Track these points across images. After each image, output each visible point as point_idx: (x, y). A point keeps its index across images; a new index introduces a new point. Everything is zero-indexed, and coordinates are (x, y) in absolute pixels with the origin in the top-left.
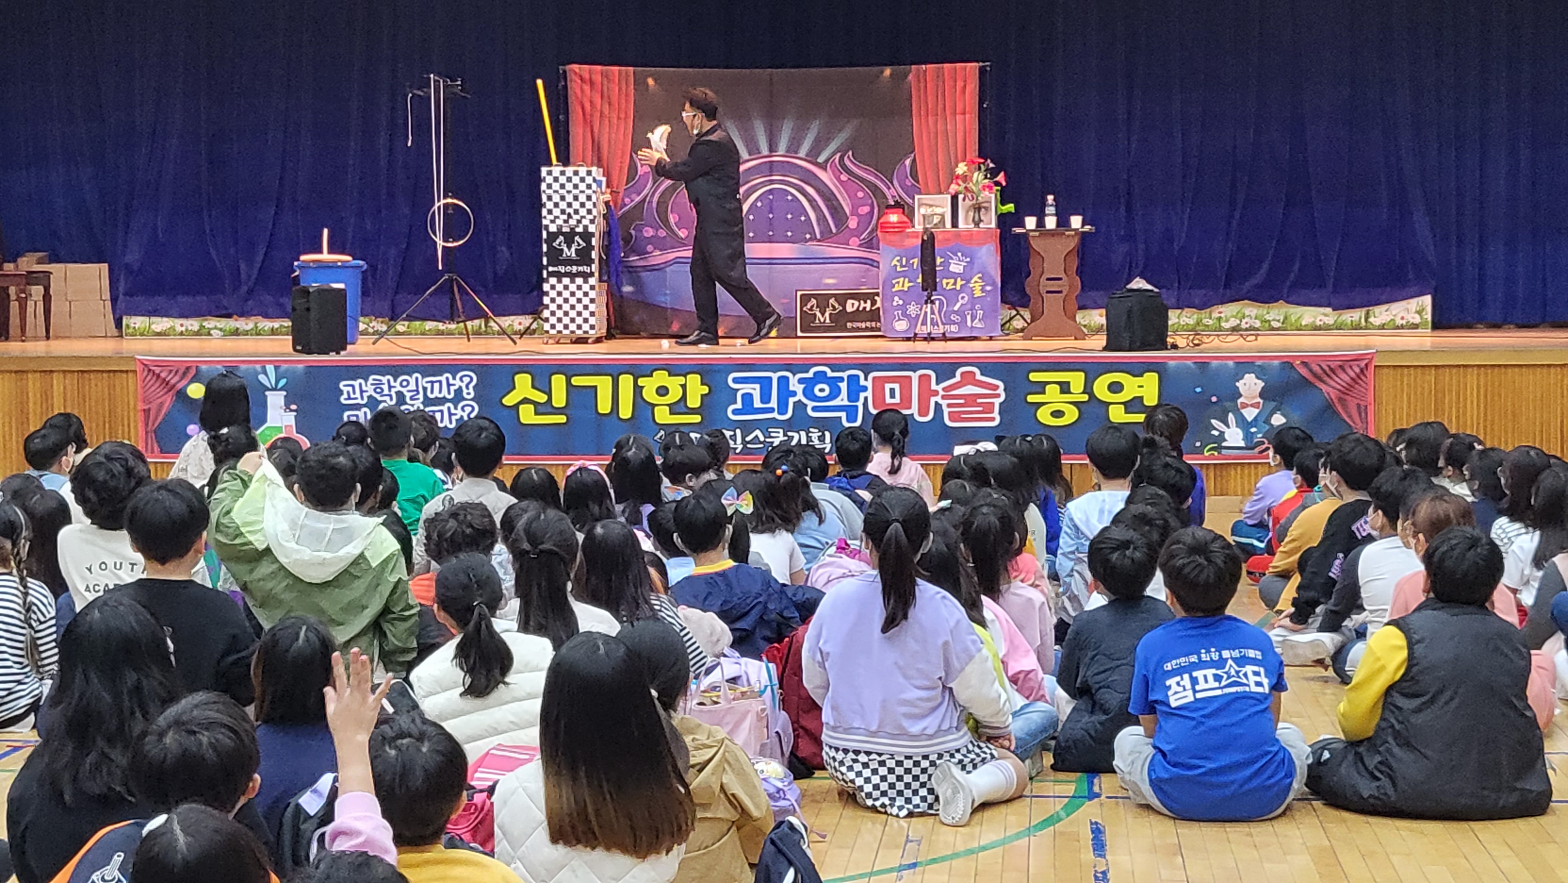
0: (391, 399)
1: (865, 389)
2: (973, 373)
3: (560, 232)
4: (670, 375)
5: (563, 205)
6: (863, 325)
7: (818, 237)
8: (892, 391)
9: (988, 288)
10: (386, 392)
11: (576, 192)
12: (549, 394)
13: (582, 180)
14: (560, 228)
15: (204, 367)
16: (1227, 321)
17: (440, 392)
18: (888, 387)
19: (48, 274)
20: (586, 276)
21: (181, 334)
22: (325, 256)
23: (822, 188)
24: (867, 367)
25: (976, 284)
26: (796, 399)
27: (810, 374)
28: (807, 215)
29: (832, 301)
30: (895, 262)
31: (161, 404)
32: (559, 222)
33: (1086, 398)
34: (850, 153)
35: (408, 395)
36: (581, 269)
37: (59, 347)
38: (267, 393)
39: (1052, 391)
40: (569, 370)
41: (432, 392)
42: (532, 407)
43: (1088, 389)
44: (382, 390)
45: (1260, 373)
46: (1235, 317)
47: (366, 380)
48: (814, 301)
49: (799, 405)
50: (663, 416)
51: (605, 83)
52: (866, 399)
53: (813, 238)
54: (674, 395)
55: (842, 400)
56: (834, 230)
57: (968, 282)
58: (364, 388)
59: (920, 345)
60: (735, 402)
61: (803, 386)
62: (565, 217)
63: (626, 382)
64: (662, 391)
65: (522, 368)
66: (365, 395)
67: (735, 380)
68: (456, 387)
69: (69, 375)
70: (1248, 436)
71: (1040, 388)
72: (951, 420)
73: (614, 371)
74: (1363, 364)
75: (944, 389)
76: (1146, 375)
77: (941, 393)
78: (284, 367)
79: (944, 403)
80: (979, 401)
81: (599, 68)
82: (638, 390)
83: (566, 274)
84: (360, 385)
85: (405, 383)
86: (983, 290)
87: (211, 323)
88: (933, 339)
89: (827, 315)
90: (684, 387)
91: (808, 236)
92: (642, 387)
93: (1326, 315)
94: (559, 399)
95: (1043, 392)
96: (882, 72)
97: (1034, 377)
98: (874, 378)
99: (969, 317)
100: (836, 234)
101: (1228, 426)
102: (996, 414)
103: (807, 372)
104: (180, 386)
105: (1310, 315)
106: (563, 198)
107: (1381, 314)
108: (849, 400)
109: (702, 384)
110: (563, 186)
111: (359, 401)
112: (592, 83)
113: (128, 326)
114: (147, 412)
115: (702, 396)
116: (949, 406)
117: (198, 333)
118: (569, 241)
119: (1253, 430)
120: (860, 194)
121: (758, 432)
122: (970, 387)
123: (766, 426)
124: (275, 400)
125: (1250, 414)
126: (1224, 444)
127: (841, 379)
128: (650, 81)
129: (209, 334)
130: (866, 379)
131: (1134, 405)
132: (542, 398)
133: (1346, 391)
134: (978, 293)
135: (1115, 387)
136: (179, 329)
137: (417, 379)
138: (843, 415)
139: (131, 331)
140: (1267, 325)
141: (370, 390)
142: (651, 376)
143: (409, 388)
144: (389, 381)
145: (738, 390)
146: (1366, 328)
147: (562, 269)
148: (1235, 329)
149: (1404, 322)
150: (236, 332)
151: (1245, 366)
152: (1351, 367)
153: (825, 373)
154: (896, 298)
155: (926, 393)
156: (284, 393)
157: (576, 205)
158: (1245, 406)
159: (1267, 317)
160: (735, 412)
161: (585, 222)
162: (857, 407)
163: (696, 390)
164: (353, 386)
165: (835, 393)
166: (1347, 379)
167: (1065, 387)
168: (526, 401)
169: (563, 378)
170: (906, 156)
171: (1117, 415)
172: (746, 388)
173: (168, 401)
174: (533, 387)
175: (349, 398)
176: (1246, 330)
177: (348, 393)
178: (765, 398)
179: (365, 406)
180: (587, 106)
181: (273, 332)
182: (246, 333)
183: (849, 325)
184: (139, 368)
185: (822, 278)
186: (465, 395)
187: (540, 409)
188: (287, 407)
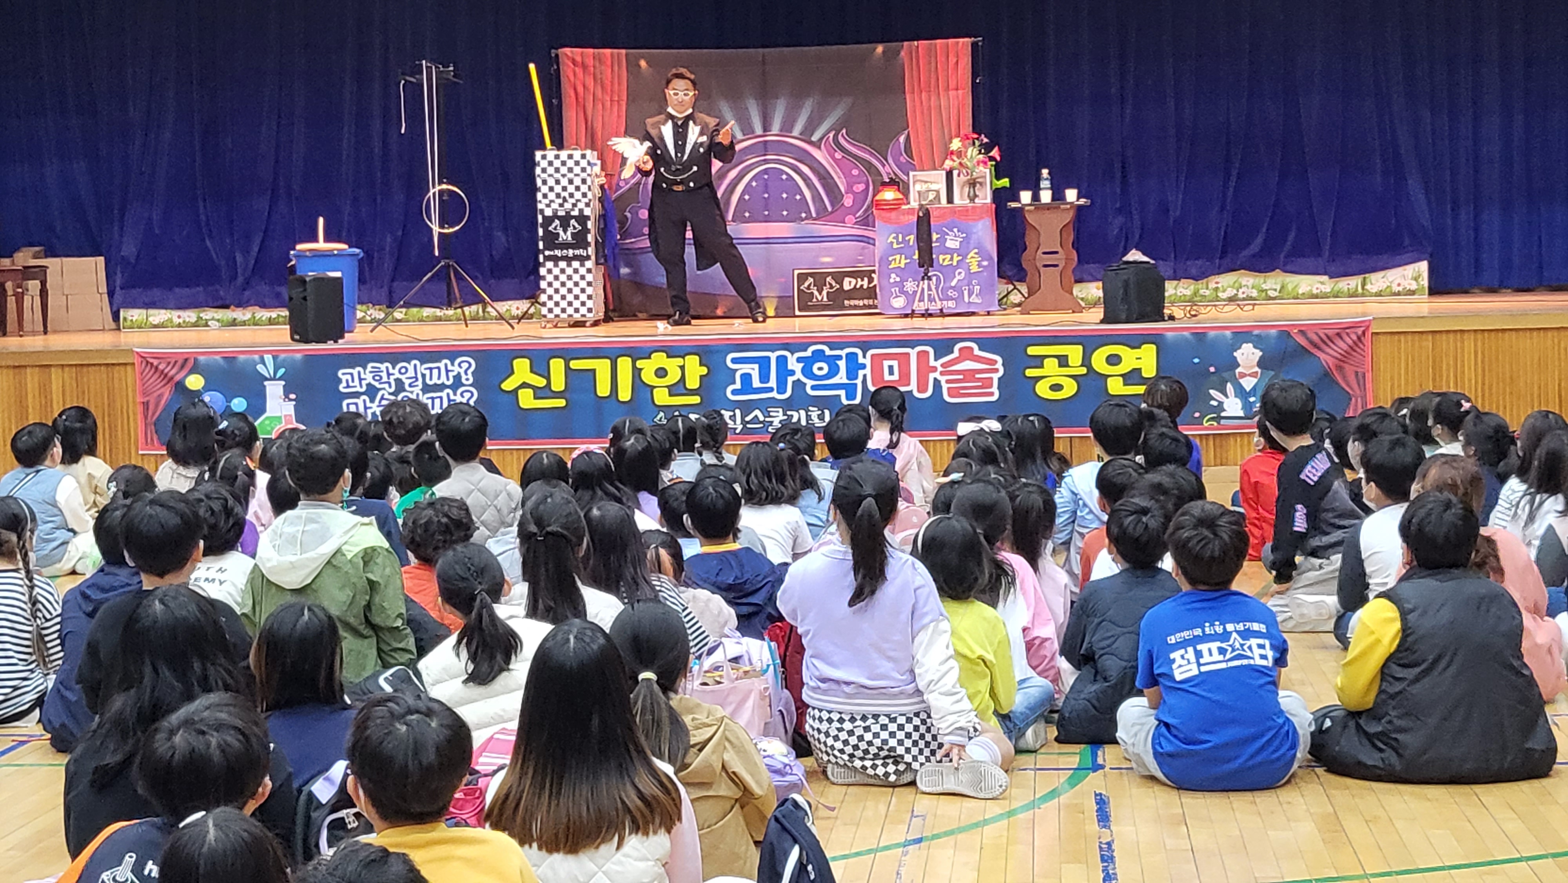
0: (390, 387)
1: (863, 366)
2: (971, 349)
3: (555, 216)
4: (668, 357)
5: (558, 189)
6: (861, 303)
7: (814, 215)
8: (891, 368)
9: (985, 263)
10: (385, 379)
11: (570, 175)
12: (548, 378)
13: (577, 163)
14: (555, 212)
15: (202, 358)
16: (1224, 291)
17: (439, 378)
18: (886, 364)
19: (44, 268)
20: (582, 259)
21: (179, 325)
22: (321, 245)
23: (815, 165)
24: (865, 345)
25: (973, 261)
26: (795, 378)
27: (808, 353)
28: (802, 193)
29: (829, 279)
30: (891, 239)
31: (160, 396)
32: (555, 206)
33: (1084, 370)
34: (844, 131)
35: (407, 382)
36: (577, 252)
37: (57, 342)
38: (266, 383)
39: (1051, 365)
40: (567, 353)
41: (431, 379)
42: (530, 391)
43: (1086, 361)
44: (381, 378)
45: (1258, 342)
46: (1233, 287)
47: (365, 368)
48: (811, 280)
49: (798, 384)
50: (662, 397)
51: (597, 64)
52: (865, 376)
53: (809, 217)
54: (674, 376)
55: (841, 378)
56: (830, 209)
57: (965, 257)
58: (363, 376)
59: (918, 322)
60: (734, 383)
61: (802, 365)
62: (560, 201)
63: (625, 363)
64: (661, 373)
65: (521, 353)
66: (364, 383)
67: (734, 361)
68: (455, 373)
69: (67, 369)
70: (1247, 406)
71: (1038, 362)
72: (950, 395)
73: (612, 354)
74: (1360, 331)
75: (942, 365)
76: (1144, 347)
77: (940, 369)
78: (282, 356)
79: (943, 379)
80: (978, 376)
81: (591, 50)
82: (637, 373)
83: (563, 258)
84: (359, 373)
85: (403, 371)
86: (979, 266)
87: (209, 314)
88: (931, 315)
89: (824, 293)
90: (682, 368)
91: (804, 215)
92: (641, 370)
93: (1322, 283)
94: (558, 383)
95: (1041, 366)
96: (875, 49)
97: (1032, 351)
98: (872, 356)
99: (966, 293)
100: (832, 212)
101: (1226, 396)
102: (995, 389)
103: (805, 350)
104: (178, 378)
105: (1306, 283)
106: (558, 182)
107: (1378, 281)
108: (848, 378)
109: (701, 364)
110: (557, 170)
111: (358, 389)
112: (584, 67)
113: (125, 319)
114: (146, 405)
115: (701, 377)
116: (948, 382)
117: (195, 325)
118: (565, 225)
119: (1252, 399)
120: (855, 172)
121: (757, 412)
122: (968, 362)
123: (766, 405)
124: (274, 390)
125: (1248, 383)
126: (1223, 414)
127: (839, 357)
128: (643, 63)
129: (207, 325)
130: (864, 357)
131: (1132, 377)
132: (541, 382)
133: (1343, 360)
134: (974, 268)
135: (1113, 360)
136: (176, 321)
137: (415, 366)
138: (842, 393)
139: (129, 323)
140: (1264, 294)
141: (369, 378)
142: (649, 357)
143: (408, 375)
144: (387, 368)
145: (736, 370)
146: (1363, 295)
147: (558, 253)
148: (1232, 299)
149: (1400, 289)
150: (234, 323)
151: (1242, 335)
152: (1348, 334)
153: (823, 351)
154: (893, 276)
155: (924, 369)
156: (283, 383)
157: (571, 189)
158: (1243, 375)
159: (1264, 287)
160: (734, 392)
161: (581, 205)
162: (856, 385)
163: (695, 372)
164: (352, 374)
165: (834, 371)
166: (1345, 347)
167: (1063, 361)
168: (525, 385)
169: (561, 362)
170: (899, 133)
171: (1116, 387)
172: (745, 368)
173: (167, 393)
174: (532, 371)
175: (348, 386)
176: (1244, 299)
177: (347, 381)
178: (764, 378)
179: (363, 394)
180: (580, 89)
181: (271, 322)
182: (244, 323)
183: (846, 302)
184: (136, 360)
185: (818, 256)
186: (464, 381)
187: (540, 393)
188: (286, 396)
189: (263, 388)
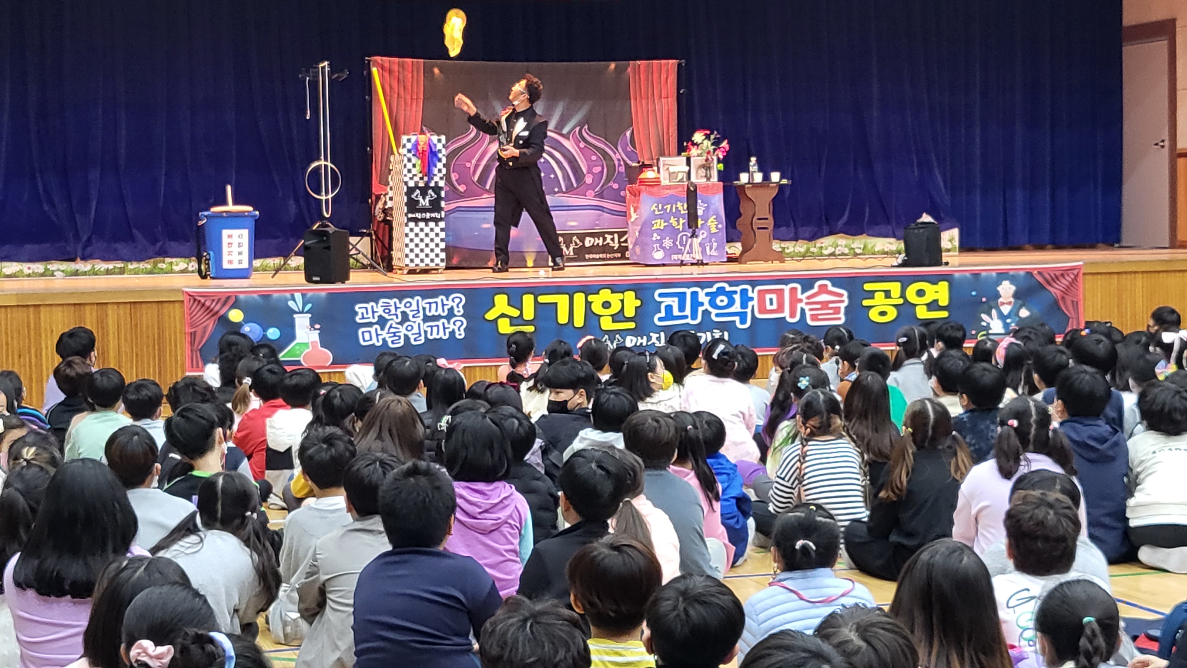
0: (397, 317)
1: (752, 299)
2: (827, 286)
3: (417, 187)
4: (613, 292)
6: (597, 256)
7: (564, 190)
8: (771, 300)
9: (720, 226)
10: (393, 312)
12: (521, 310)
14: (416, 183)
15: (242, 296)
17: (436, 310)
18: (768, 297)
20: (436, 221)
23: (567, 154)
24: (754, 283)
25: (711, 223)
26: (703, 308)
27: (714, 289)
28: (555, 174)
29: (575, 238)
30: (653, 208)
31: (206, 327)
32: (416, 179)
33: (901, 301)
34: (586, 127)
35: (411, 314)
36: (433, 215)
38: (295, 316)
39: (879, 297)
40: (536, 290)
41: (430, 311)
42: (507, 320)
43: (903, 295)
44: (390, 311)
47: (377, 303)
49: (706, 313)
50: (607, 324)
51: (401, 70)
52: (753, 306)
53: (560, 191)
54: (615, 308)
55: (736, 308)
56: (575, 185)
57: (706, 221)
58: (375, 310)
60: (660, 312)
61: (709, 298)
63: (579, 298)
64: (606, 305)
65: (500, 290)
66: (376, 315)
67: (661, 295)
68: (449, 307)
70: (1006, 325)
71: (871, 295)
72: (811, 320)
73: (570, 290)
74: (1075, 272)
75: (808, 298)
76: (940, 283)
77: (805, 301)
78: (310, 294)
79: (807, 308)
80: (831, 305)
81: (397, 59)
82: (588, 304)
83: (421, 220)
84: (372, 307)
85: (408, 305)
86: (717, 228)
89: (571, 249)
90: (622, 301)
91: (556, 190)
92: (591, 303)
94: (529, 313)
95: (873, 298)
96: (609, 66)
97: (868, 287)
98: (759, 291)
99: (708, 248)
100: (577, 188)
101: (992, 318)
102: (842, 315)
103: (711, 287)
104: (222, 312)
105: (881, 244)
108: (741, 308)
109: (636, 298)
111: (371, 320)
112: (390, 72)
114: (193, 335)
115: (636, 308)
116: (811, 310)
118: (424, 194)
119: (1008, 321)
120: (594, 158)
122: (824, 295)
124: (302, 322)
126: (990, 332)
127: (735, 292)
128: (436, 71)
130: (753, 292)
131: (933, 306)
132: (515, 313)
133: (1067, 291)
134: (714, 230)
135: (921, 293)
137: (418, 301)
138: (737, 319)
141: (380, 311)
142: (598, 293)
143: (412, 308)
144: (395, 303)
145: (661, 303)
147: (418, 215)
150: (76, 273)
152: (1068, 275)
153: (724, 288)
154: (655, 235)
155: (795, 301)
156: (310, 315)
158: (1003, 304)
160: (660, 319)
162: (746, 313)
163: (632, 303)
164: (366, 308)
165: (731, 303)
166: (1067, 283)
167: (887, 294)
168: (503, 315)
169: (532, 296)
170: (627, 129)
172: (668, 301)
173: (211, 325)
174: (509, 304)
175: (363, 318)
177: (362, 314)
178: (682, 308)
179: (375, 323)
180: (387, 89)
183: (587, 256)
184: (186, 298)
185: (566, 221)
186: (456, 313)
187: (514, 320)
188: (312, 326)
189: (293, 320)
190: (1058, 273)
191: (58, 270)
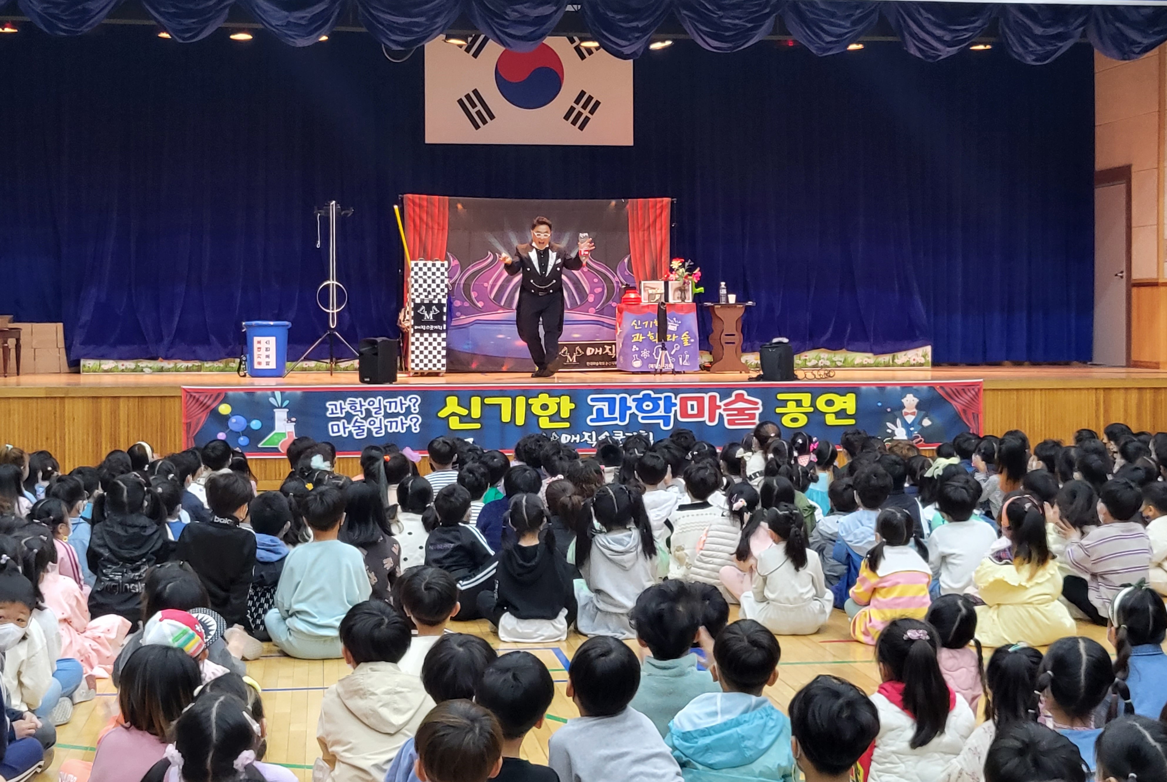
0: (362, 414)
1: (675, 405)
2: (742, 395)
4: (550, 396)
8: (692, 406)
9: (692, 340)
10: (358, 409)
11: (434, 277)
12: (469, 409)
13: (438, 269)
14: (422, 300)
15: (230, 393)
17: (396, 408)
18: (689, 403)
19: (18, 330)
24: (677, 391)
25: (685, 338)
26: (631, 412)
27: (640, 396)
29: (577, 348)
30: (633, 323)
31: (200, 419)
32: (422, 297)
33: (811, 410)
35: (374, 411)
37: (25, 380)
38: (275, 410)
39: (792, 405)
40: (483, 393)
41: (390, 409)
42: (457, 418)
43: (813, 404)
44: (356, 408)
47: (345, 401)
49: (633, 415)
50: (544, 423)
51: (430, 206)
52: (676, 411)
54: (552, 410)
55: (661, 412)
56: (578, 303)
57: (680, 336)
58: (343, 406)
61: (635, 403)
62: (426, 294)
63: (521, 401)
64: (545, 407)
65: (451, 392)
66: (344, 411)
67: (593, 400)
68: (407, 405)
71: (784, 403)
72: (729, 424)
73: (512, 394)
74: (976, 388)
75: (725, 405)
76: (849, 395)
77: (723, 407)
79: (725, 414)
80: (747, 412)
81: (425, 196)
82: (528, 406)
84: (341, 404)
85: (371, 403)
86: (689, 342)
87: (144, 364)
89: (574, 357)
90: (559, 404)
92: (531, 405)
93: (869, 358)
94: (476, 412)
96: (610, 203)
97: (780, 397)
98: (681, 398)
99: (681, 359)
100: (579, 306)
101: (897, 427)
103: (638, 394)
104: (214, 406)
105: (860, 358)
106: (425, 281)
107: (902, 357)
108: (665, 412)
109: (571, 402)
110: (425, 274)
111: (340, 415)
112: (420, 206)
113: (84, 366)
114: (188, 425)
115: (571, 410)
116: (728, 415)
117: (134, 370)
119: (912, 429)
120: (596, 280)
122: (741, 403)
123: (612, 429)
124: (281, 415)
125: (910, 419)
126: (895, 438)
127: (660, 399)
128: (460, 206)
129: (142, 371)
130: (676, 399)
131: (841, 414)
132: (464, 412)
133: (966, 406)
135: (830, 403)
136: (121, 367)
137: (380, 400)
138: (661, 422)
139: (86, 369)
140: (834, 364)
142: (537, 397)
143: (374, 406)
145: (594, 406)
146: (893, 366)
149: (915, 362)
150: (161, 370)
152: (969, 390)
153: (649, 395)
154: (634, 347)
155: (713, 407)
156: (287, 410)
157: (434, 286)
158: (907, 414)
159: (834, 359)
160: (592, 420)
161: (439, 297)
162: (670, 416)
163: (567, 406)
164: (335, 405)
165: (656, 408)
166: (967, 397)
167: (799, 403)
168: (454, 414)
169: (478, 399)
170: (624, 257)
171: (831, 420)
172: (599, 405)
173: (204, 417)
174: (459, 405)
175: (333, 413)
177: (332, 410)
178: (612, 411)
179: (342, 418)
180: (418, 221)
183: (588, 364)
184: (183, 394)
186: (412, 410)
187: (463, 419)
188: (289, 420)
189: (274, 413)
190: (958, 388)
191: (147, 367)
